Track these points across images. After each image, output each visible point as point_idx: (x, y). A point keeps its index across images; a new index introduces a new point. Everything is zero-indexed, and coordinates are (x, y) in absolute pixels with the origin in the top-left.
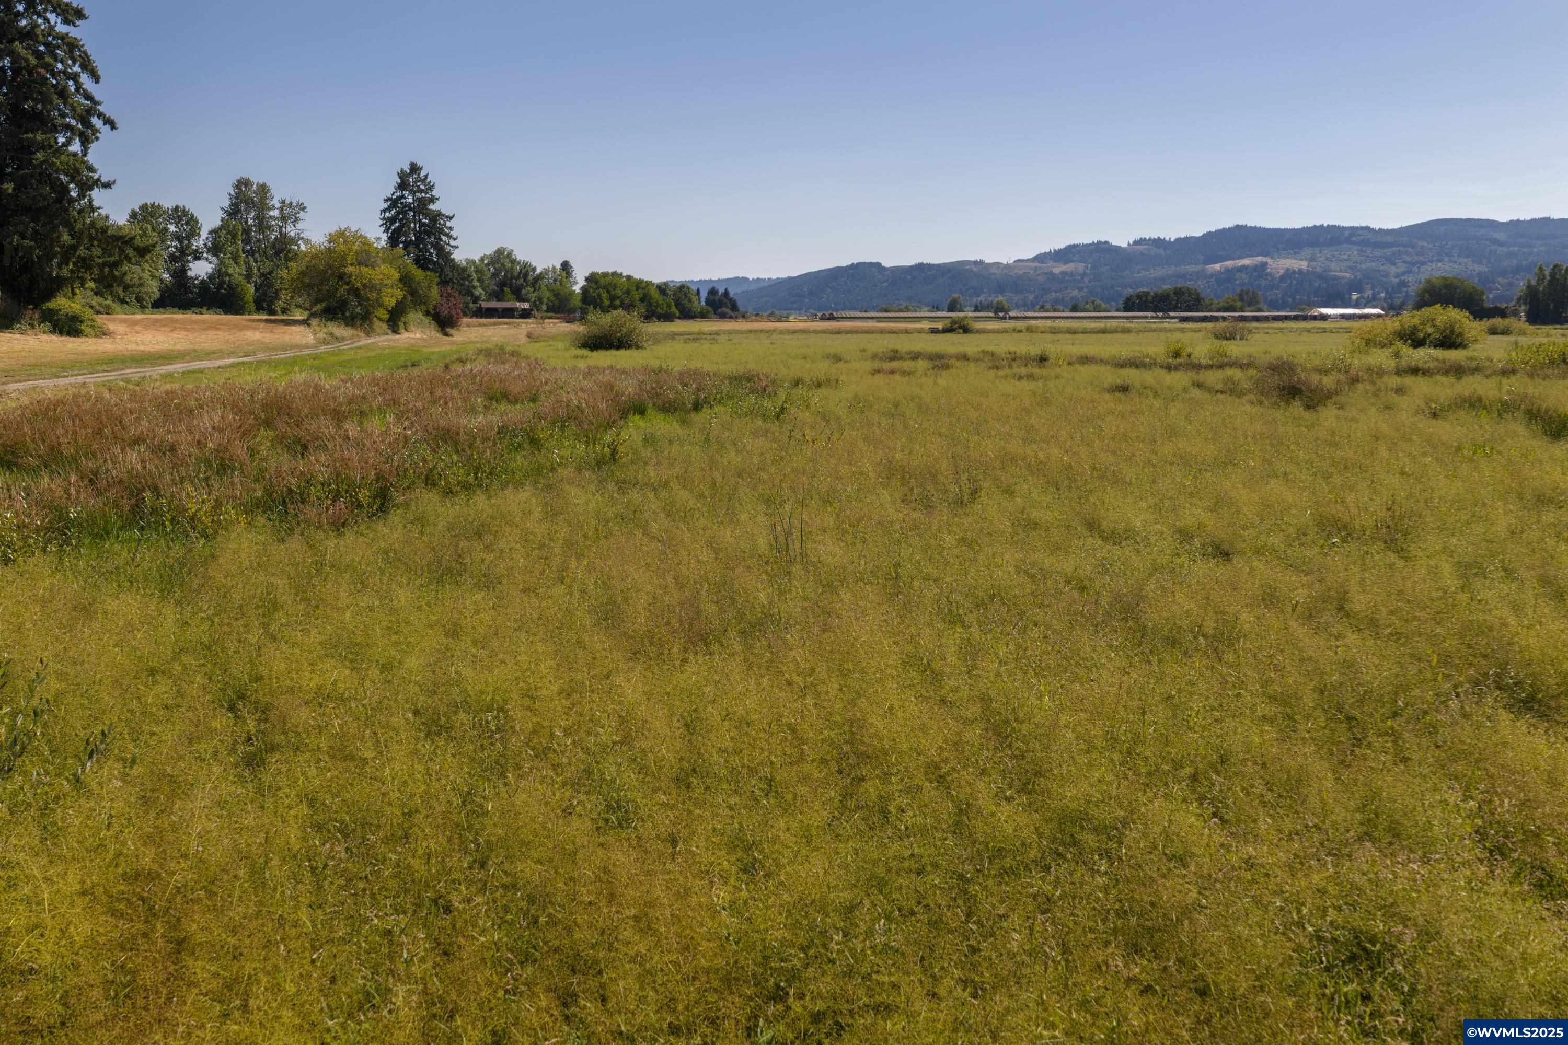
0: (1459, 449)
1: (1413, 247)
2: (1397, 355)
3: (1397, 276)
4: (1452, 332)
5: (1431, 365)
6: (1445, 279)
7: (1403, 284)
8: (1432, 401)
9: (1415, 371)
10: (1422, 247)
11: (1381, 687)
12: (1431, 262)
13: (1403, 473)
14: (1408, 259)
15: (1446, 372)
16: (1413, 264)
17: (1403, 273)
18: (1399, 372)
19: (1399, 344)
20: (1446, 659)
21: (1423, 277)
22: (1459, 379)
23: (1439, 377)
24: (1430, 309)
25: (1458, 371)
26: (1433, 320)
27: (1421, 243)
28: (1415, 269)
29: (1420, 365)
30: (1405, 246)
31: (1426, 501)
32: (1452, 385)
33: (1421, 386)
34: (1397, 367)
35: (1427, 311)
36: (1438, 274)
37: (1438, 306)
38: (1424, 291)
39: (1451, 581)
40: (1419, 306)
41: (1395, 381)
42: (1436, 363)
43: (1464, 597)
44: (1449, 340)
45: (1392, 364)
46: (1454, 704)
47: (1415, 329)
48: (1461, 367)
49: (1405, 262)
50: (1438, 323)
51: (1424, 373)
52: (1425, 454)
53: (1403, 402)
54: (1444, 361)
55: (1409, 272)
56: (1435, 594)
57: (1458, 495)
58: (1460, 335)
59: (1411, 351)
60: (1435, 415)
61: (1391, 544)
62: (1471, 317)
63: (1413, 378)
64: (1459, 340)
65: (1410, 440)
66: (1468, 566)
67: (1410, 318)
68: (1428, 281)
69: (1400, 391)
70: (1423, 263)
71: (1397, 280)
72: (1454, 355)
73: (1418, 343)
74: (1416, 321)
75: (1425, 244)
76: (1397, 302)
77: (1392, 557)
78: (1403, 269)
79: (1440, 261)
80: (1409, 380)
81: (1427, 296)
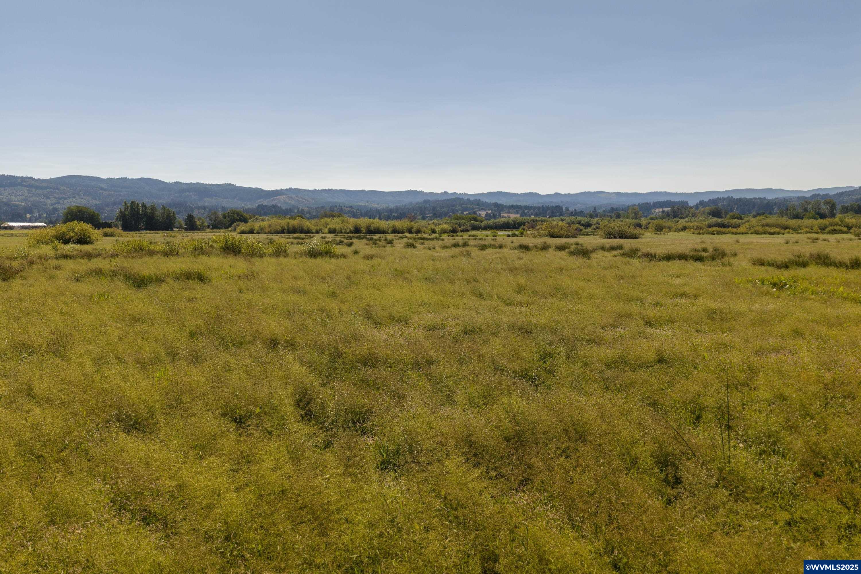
0: (91, 297)
1: (58, 189)
2: (55, 248)
3: (52, 205)
4: (84, 235)
5: (74, 253)
6: (78, 207)
7: (55, 209)
8: (75, 272)
9: (66, 257)
10: (63, 190)
11: (55, 435)
12: (69, 198)
13: (61, 313)
14: (57, 196)
15: (83, 257)
16: (61, 199)
17: (55, 204)
18: (57, 258)
19: (56, 242)
20: (91, 412)
21: (67, 205)
22: (90, 260)
23: (79, 260)
24: (71, 223)
25: (89, 256)
26: (73, 229)
27: (62, 188)
28: (61, 201)
29: (68, 253)
30: (54, 189)
31: (75, 327)
32: (86, 264)
33: (69, 265)
34: (56, 255)
35: (70, 224)
36: (74, 204)
37: (75, 221)
38: (68, 213)
39: (90, 368)
40: (65, 222)
41: (56, 262)
42: (77, 252)
43: (97, 376)
44: (83, 240)
45: (52, 253)
46: (96, 435)
47: (64, 234)
48: (90, 254)
49: (55, 198)
50: (76, 230)
51: (70, 258)
52: (73, 302)
53: (59, 273)
54: (81, 251)
55: (58, 203)
56: (82, 377)
57: (92, 322)
58: (89, 237)
59: (63, 245)
60: (77, 280)
61: (56, 353)
62: (93, 228)
63: (65, 261)
64: (88, 239)
65: (65, 294)
66: (99, 359)
67: (62, 228)
68: (69, 208)
69: (58, 268)
70: (65, 199)
71: (52, 207)
72: (86, 248)
73: (66, 242)
74: (64, 230)
75: (65, 188)
76: (54, 219)
77: (58, 361)
78: (54, 202)
79: (75, 197)
80: (63, 262)
81: (69, 216)
